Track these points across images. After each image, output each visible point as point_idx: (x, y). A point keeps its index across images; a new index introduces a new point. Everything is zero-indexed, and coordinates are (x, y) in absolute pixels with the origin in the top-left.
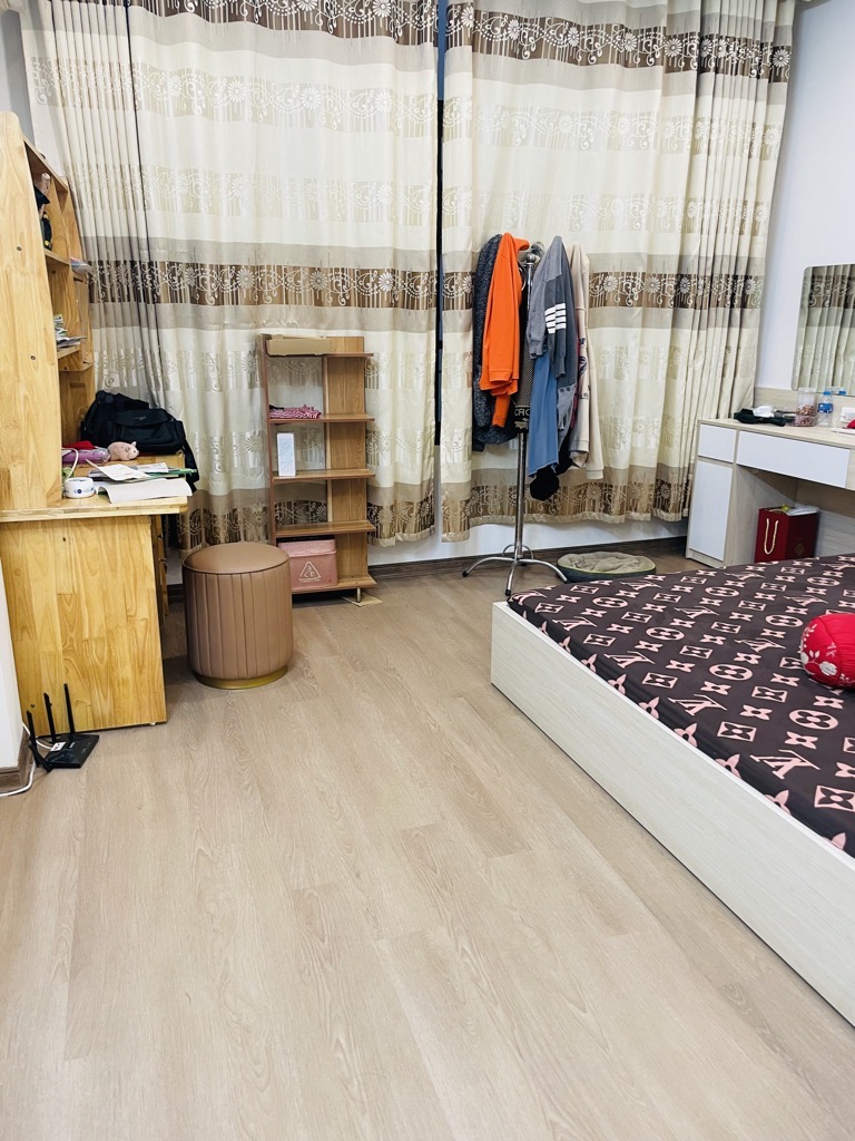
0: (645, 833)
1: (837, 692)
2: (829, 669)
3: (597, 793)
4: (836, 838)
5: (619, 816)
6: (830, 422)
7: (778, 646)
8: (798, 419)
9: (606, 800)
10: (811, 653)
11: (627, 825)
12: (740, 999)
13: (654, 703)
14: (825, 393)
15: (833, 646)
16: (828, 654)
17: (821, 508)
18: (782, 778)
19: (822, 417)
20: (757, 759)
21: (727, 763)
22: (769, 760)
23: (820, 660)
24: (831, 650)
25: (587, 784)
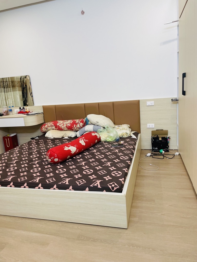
0: (33, 219)
1: (59, 164)
2: (56, 160)
3: (13, 219)
4: (86, 189)
5: (24, 220)
6: (12, 113)
7: (39, 161)
8: (5, 114)
9: (17, 219)
10: (51, 158)
11: (27, 221)
12: (82, 237)
13: (25, 184)
14: (9, 107)
15: (56, 154)
16: (55, 157)
17: (17, 133)
18: (68, 184)
19: (10, 113)
20: (60, 183)
21: (54, 188)
22: (63, 182)
23: (54, 159)
24: (56, 156)
25: (8, 218)
